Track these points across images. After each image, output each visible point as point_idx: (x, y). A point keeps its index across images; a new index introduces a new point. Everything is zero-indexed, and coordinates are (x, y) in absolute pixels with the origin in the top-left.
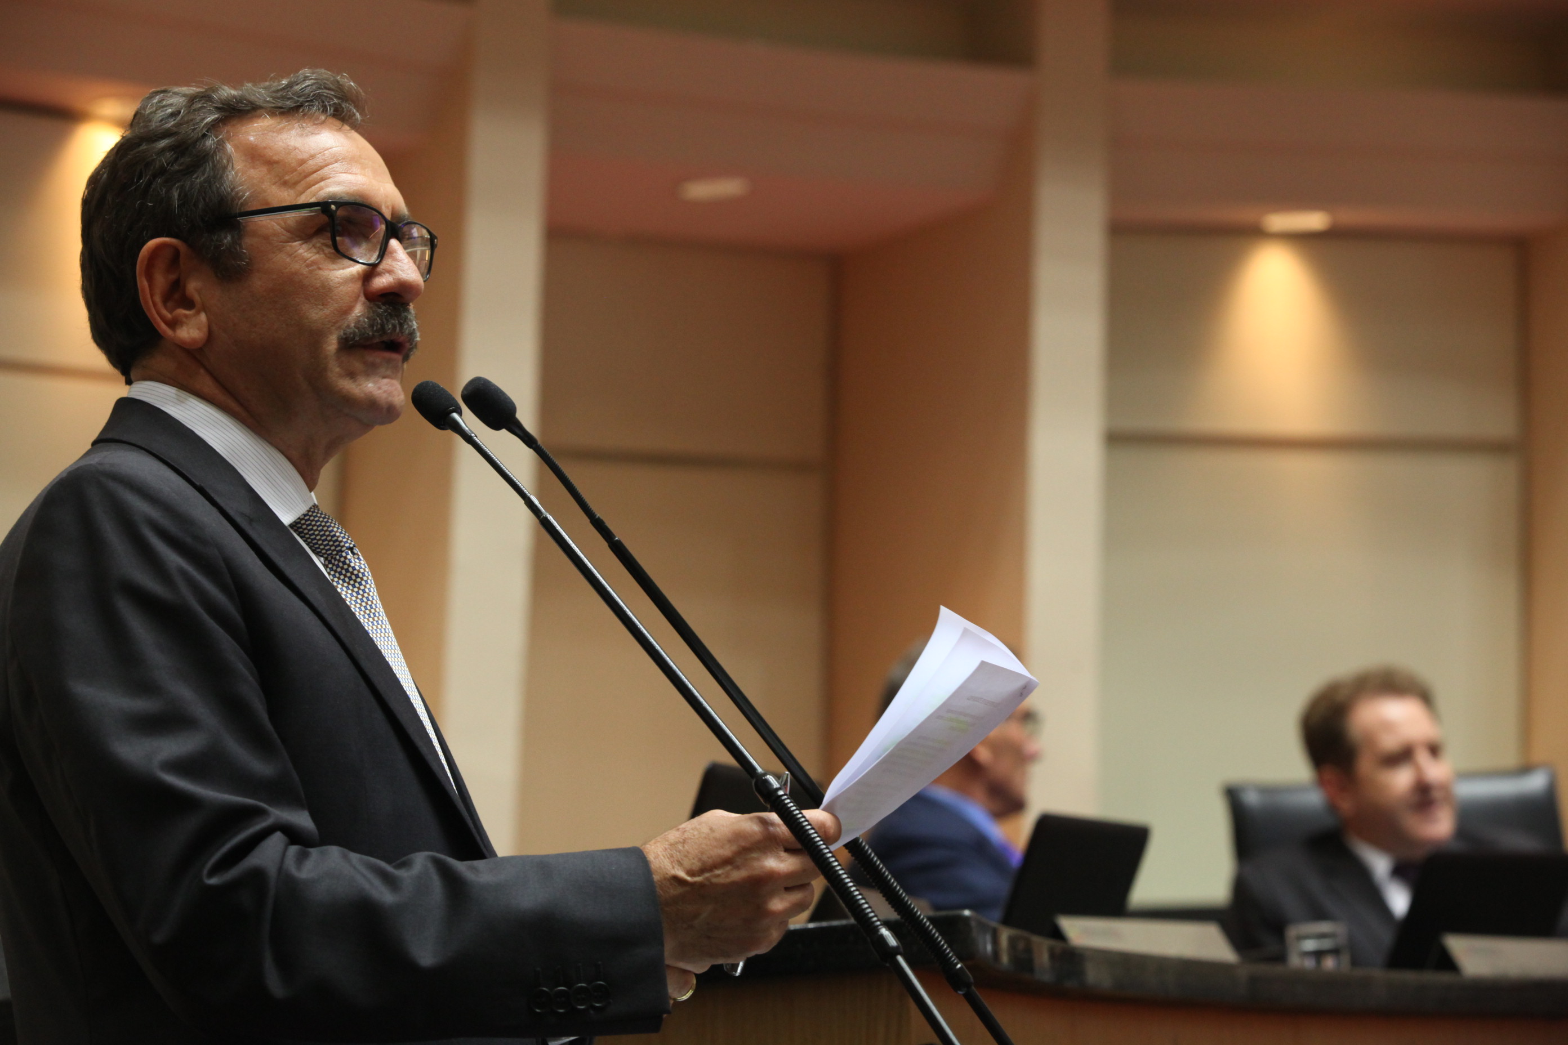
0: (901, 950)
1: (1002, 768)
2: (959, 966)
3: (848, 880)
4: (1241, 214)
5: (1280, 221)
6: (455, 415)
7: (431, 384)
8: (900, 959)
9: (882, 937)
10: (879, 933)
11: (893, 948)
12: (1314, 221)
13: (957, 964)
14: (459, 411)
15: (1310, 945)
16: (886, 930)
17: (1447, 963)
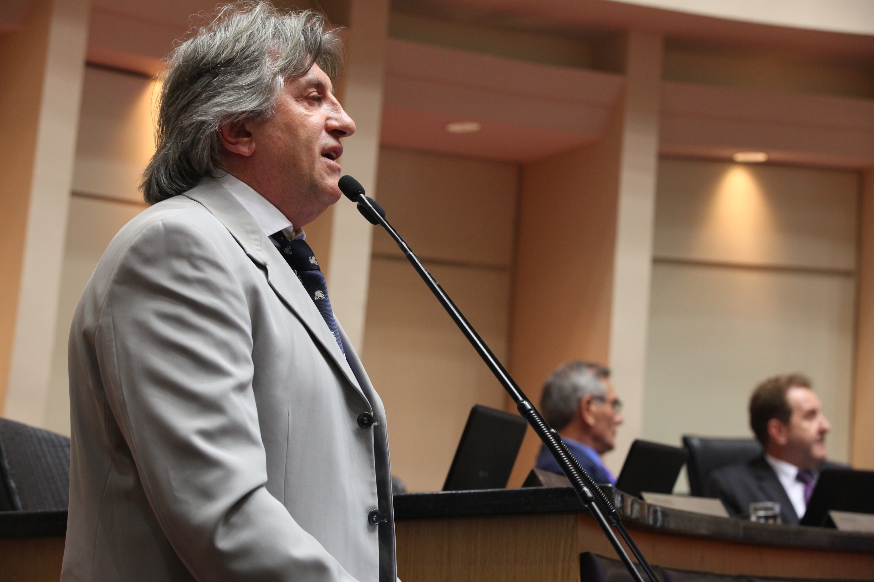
0: (594, 499)
1: (601, 428)
2: (614, 511)
3: (565, 459)
4: (724, 152)
5: (741, 157)
6: (362, 195)
7: (349, 178)
8: (593, 504)
9: (584, 491)
10: (583, 490)
11: (590, 498)
12: (760, 157)
13: (613, 510)
14: (364, 193)
15: (762, 513)
16: (587, 488)
17: (831, 524)
